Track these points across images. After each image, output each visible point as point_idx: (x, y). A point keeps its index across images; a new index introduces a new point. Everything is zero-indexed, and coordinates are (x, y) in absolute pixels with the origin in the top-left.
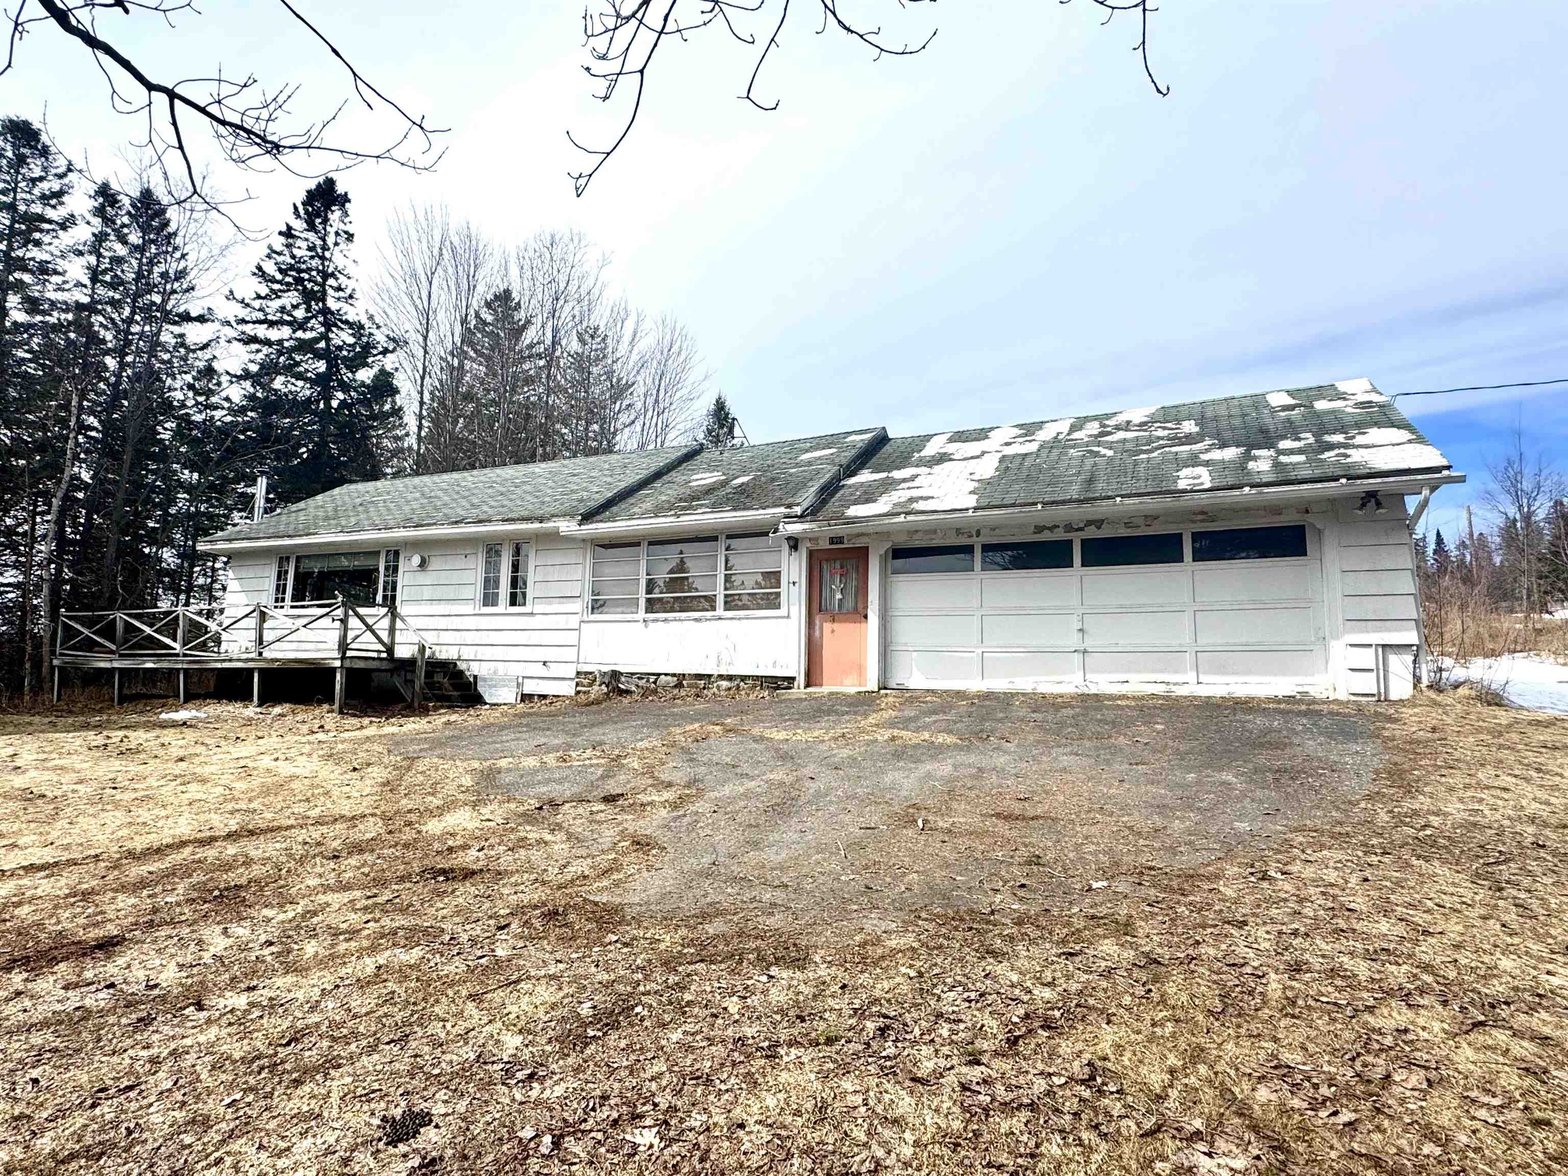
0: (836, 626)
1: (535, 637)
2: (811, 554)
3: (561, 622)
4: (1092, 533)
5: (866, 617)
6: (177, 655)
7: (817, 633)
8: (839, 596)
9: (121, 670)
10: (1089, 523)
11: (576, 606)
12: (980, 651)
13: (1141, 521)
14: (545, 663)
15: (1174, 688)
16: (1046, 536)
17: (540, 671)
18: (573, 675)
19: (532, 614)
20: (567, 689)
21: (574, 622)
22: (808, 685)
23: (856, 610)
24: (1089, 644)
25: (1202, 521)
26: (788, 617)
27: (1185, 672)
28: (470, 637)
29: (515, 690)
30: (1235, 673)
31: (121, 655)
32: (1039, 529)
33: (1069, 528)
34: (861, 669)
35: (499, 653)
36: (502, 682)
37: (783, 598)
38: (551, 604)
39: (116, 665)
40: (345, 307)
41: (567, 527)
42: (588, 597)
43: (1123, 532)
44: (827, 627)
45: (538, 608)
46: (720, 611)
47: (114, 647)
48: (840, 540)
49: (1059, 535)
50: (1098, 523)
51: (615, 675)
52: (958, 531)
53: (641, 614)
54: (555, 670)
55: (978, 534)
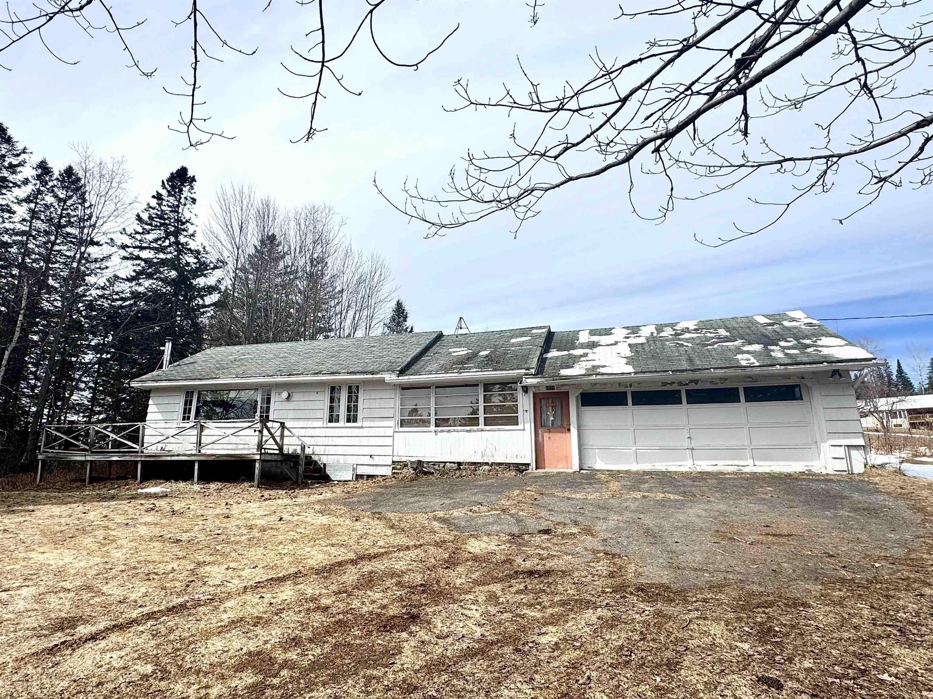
0: (551, 435)
1: (364, 441)
2: (534, 394)
3: (382, 432)
4: (692, 386)
5: (569, 430)
6: (137, 452)
7: (540, 439)
8: (552, 418)
9: (91, 461)
10: (691, 381)
11: (391, 423)
12: (634, 449)
13: (718, 381)
14: (371, 456)
15: (742, 468)
16: (668, 388)
17: (367, 460)
18: (390, 463)
19: (362, 427)
20: (387, 471)
21: (390, 432)
22: (537, 468)
23: (562, 426)
24: (693, 445)
25: (750, 381)
26: (524, 430)
27: (747, 459)
28: (320, 441)
29: (351, 472)
30: (771, 460)
31: (92, 452)
32: (664, 384)
33: (680, 384)
34: (567, 459)
35: (341, 450)
36: (344, 468)
37: (520, 419)
38: (373, 421)
39: (89, 458)
40: (190, 242)
41: (390, 377)
42: (398, 418)
43: (708, 386)
44: (546, 435)
45: (365, 424)
46: (482, 426)
47: (87, 448)
48: (552, 388)
49: (675, 387)
50: (696, 382)
51: (420, 462)
52: (620, 384)
53: (432, 428)
54: (377, 460)
55: (631, 386)
